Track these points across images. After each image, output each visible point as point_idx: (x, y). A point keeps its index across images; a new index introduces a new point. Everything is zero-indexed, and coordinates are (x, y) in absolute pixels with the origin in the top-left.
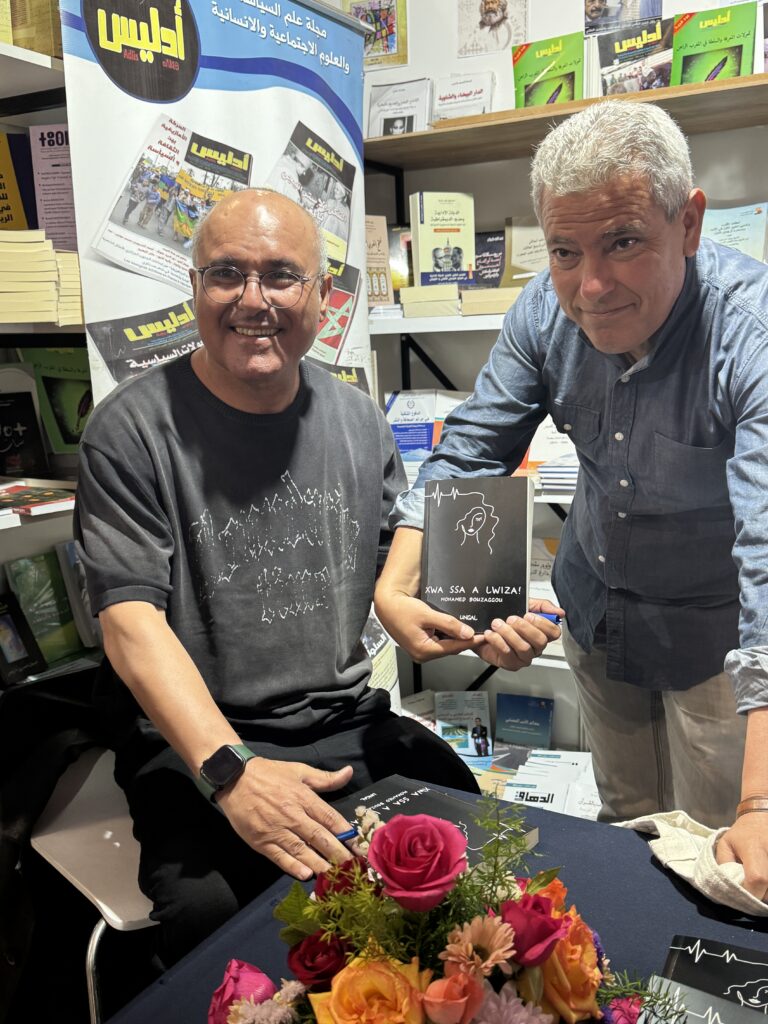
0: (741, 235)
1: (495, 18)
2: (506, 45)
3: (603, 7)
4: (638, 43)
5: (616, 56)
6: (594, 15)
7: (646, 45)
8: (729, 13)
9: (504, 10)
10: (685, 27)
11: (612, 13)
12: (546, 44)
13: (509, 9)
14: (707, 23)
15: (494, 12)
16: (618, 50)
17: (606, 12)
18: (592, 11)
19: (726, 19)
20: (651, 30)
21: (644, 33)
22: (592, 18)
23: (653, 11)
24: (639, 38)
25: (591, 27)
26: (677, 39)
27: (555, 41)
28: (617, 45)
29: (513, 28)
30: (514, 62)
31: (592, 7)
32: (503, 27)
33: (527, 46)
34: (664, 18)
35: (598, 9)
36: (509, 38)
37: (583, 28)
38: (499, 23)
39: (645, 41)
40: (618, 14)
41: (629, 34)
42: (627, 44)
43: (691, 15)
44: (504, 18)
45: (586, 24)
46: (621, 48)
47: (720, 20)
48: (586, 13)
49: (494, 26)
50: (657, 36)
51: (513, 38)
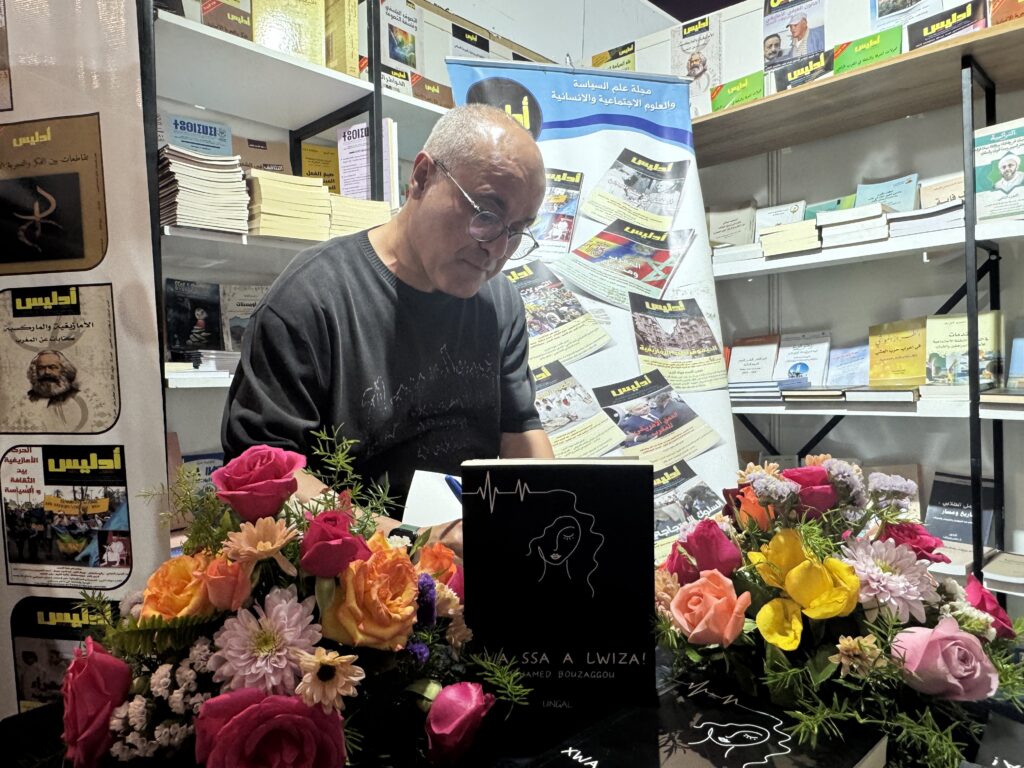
0: (893, 200)
1: (698, 71)
2: (707, 88)
3: (778, 50)
4: (806, 71)
5: (789, 83)
6: (771, 57)
7: (812, 72)
8: (879, 37)
9: (704, 65)
10: (844, 53)
11: (785, 54)
12: (736, 83)
13: (709, 64)
14: (861, 48)
15: (697, 67)
16: (790, 77)
17: (780, 53)
18: (770, 54)
19: (875, 43)
20: (816, 60)
21: (811, 63)
22: (770, 60)
23: (817, 46)
24: (807, 68)
25: (769, 65)
26: (837, 63)
27: (742, 80)
28: (789, 75)
29: (711, 76)
30: (712, 99)
31: (770, 51)
32: (704, 76)
33: (722, 86)
34: (826, 50)
35: (774, 52)
36: (708, 85)
37: (763, 68)
38: (701, 74)
39: (812, 69)
40: (790, 53)
41: (799, 66)
42: (798, 73)
43: (848, 44)
44: (705, 70)
45: (766, 64)
46: (793, 76)
47: (872, 43)
48: (765, 57)
49: (697, 77)
50: (822, 63)
51: (711, 82)
